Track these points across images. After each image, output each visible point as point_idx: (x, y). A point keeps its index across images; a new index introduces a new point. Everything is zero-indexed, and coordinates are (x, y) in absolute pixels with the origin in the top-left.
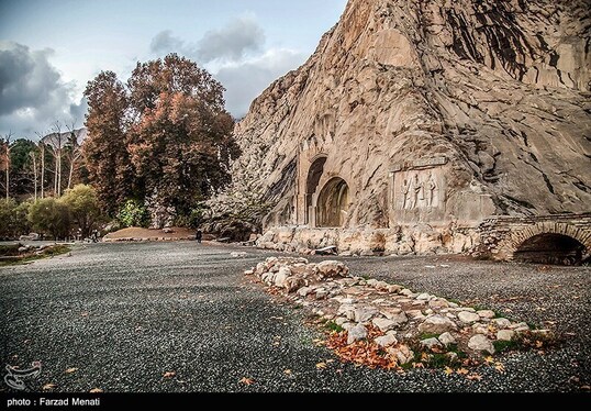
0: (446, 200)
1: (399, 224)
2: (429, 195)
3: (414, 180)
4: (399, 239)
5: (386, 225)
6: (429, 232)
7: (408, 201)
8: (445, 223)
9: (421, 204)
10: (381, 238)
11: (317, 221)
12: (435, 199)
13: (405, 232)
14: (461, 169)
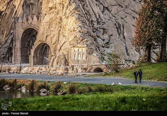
0: (87, 58)
1: (73, 64)
2: (82, 56)
3: (77, 51)
4: (73, 69)
5: (68, 65)
6: (82, 67)
7: (75, 57)
8: (86, 65)
9: (80, 58)
10: (67, 69)
11: (34, 62)
12: (84, 57)
13: (74, 67)
14: (91, 48)
